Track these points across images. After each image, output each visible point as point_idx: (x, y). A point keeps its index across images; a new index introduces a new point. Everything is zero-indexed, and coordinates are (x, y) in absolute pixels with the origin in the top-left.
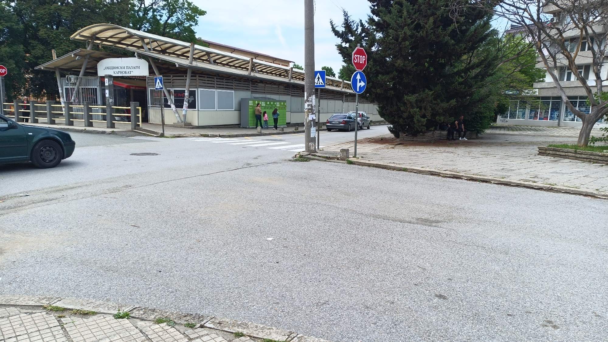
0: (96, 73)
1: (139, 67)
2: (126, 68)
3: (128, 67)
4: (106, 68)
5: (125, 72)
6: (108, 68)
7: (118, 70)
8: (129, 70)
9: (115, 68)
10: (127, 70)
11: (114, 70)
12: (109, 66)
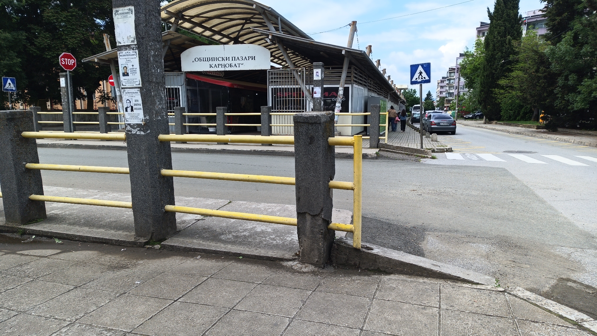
0: (179, 68)
1: (253, 58)
2: (231, 59)
3: (234, 59)
4: (197, 60)
5: (231, 65)
6: (200, 59)
7: (217, 63)
8: (237, 62)
9: (213, 59)
10: (233, 63)
11: (211, 62)
12: (202, 57)
